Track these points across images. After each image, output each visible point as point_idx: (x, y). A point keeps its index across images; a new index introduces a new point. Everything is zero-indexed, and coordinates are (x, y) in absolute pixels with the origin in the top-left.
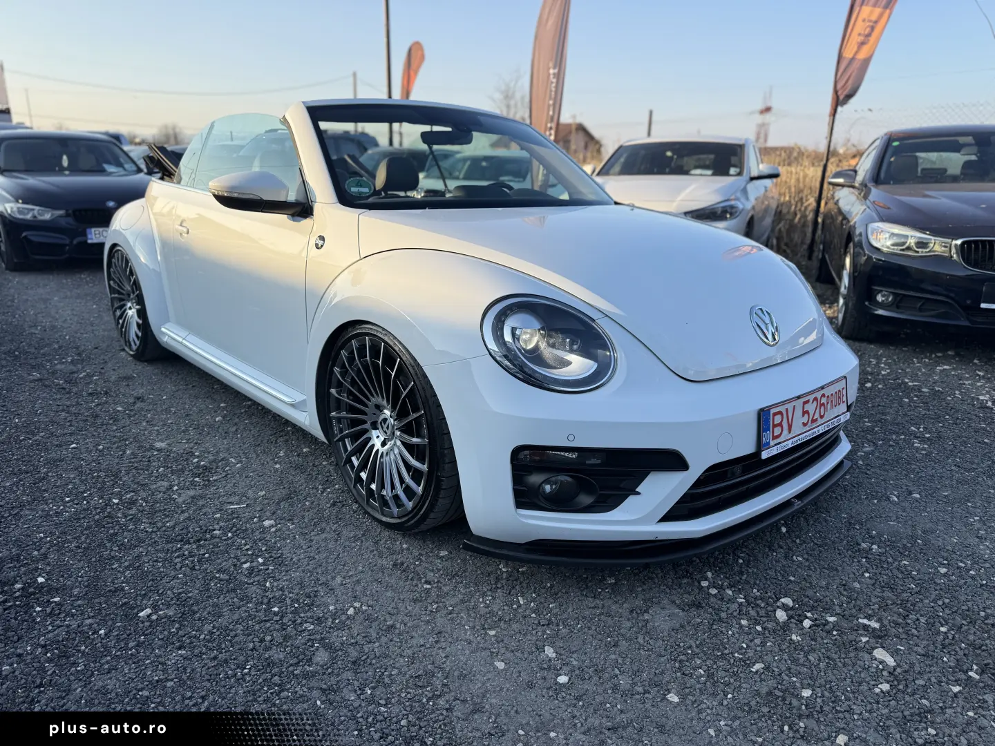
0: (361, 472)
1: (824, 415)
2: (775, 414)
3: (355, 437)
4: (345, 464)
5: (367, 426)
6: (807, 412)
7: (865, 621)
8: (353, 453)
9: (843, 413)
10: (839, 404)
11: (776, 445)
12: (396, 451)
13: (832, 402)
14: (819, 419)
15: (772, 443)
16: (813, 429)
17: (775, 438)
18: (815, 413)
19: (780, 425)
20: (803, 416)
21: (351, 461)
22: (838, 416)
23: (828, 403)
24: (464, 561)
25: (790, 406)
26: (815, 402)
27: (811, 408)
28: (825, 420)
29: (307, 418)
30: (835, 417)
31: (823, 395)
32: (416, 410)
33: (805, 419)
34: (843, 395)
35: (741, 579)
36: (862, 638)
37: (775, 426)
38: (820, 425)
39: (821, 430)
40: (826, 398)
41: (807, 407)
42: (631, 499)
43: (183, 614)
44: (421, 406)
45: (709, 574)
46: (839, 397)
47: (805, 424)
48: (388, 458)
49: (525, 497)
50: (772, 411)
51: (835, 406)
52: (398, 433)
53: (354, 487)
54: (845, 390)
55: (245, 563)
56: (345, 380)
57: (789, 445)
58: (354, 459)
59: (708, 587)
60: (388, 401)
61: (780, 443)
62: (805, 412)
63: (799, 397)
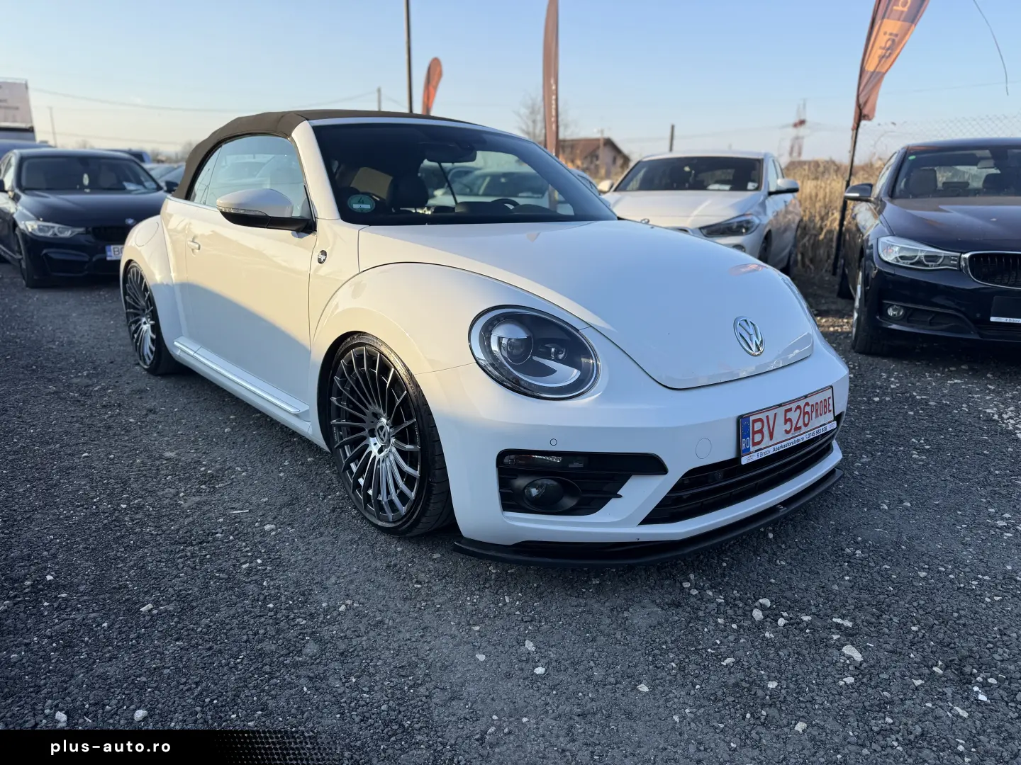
0: (360, 478)
1: (808, 424)
2: (755, 421)
3: (353, 444)
4: (344, 471)
5: (365, 433)
6: (790, 420)
7: (839, 621)
8: (353, 459)
9: (829, 423)
10: (825, 413)
11: (756, 451)
12: (392, 458)
13: (817, 410)
14: (803, 427)
15: (752, 449)
16: (797, 436)
17: (755, 444)
18: (798, 420)
19: (761, 431)
20: (786, 423)
21: (350, 468)
22: (824, 424)
23: (812, 412)
24: (456, 563)
25: (771, 414)
26: (798, 411)
27: (794, 416)
28: (810, 427)
29: (310, 428)
30: (821, 426)
31: (807, 404)
32: (410, 417)
33: (788, 427)
34: (829, 405)
35: (723, 581)
36: (833, 636)
37: (755, 433)
38: (804, 433)
39: (805, 438)
40: (810, 407)
41: (789, 415)
42: (613, 502)
43: (182, 609)
44: (414, 414)
45: (692, 576)
46: (825, 406)
47: (787, 432)
48: (384, 465)
49: (511, 500)
50: (752, 418)
51: (821, 415)
52: (393, 440)
53: (353, 492)
54: (831, 401)
55: (244, 563)
56: (344, 389)
57: (771, 451)
58: (353, 465)
59: (690, 589)
60: (384, 410)
61: (761, 449)
62: (787, 420)
63: (780, 405)
